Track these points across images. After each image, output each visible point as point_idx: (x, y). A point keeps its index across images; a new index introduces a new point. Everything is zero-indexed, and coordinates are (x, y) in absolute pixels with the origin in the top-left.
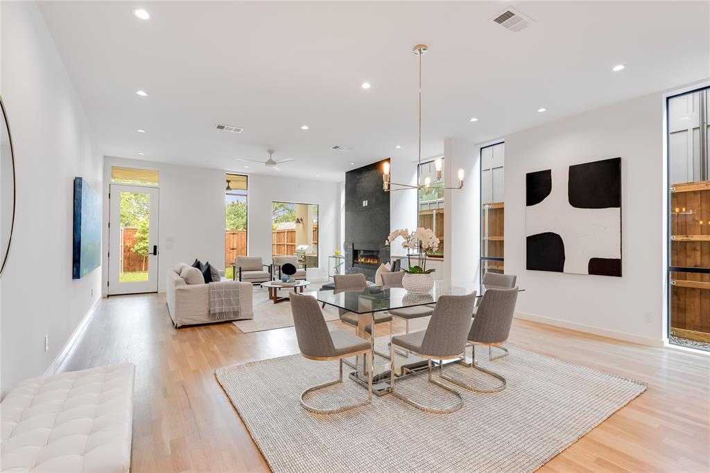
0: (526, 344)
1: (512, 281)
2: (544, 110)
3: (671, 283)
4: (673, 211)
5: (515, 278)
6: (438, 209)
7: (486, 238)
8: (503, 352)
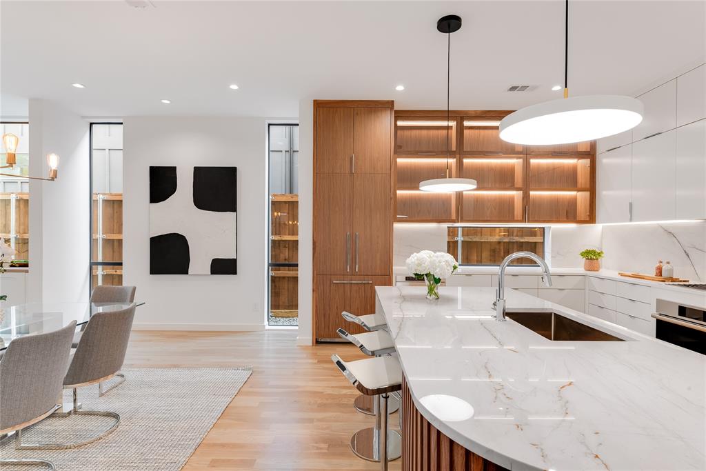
0: (148, 360)
1: (130, 294)
2: (168, 102)
3: (270, 274)
4: (272, 214)
5: (134, 289)
6: (21, 194)
7: (100, 236)
8: (119, 379)
